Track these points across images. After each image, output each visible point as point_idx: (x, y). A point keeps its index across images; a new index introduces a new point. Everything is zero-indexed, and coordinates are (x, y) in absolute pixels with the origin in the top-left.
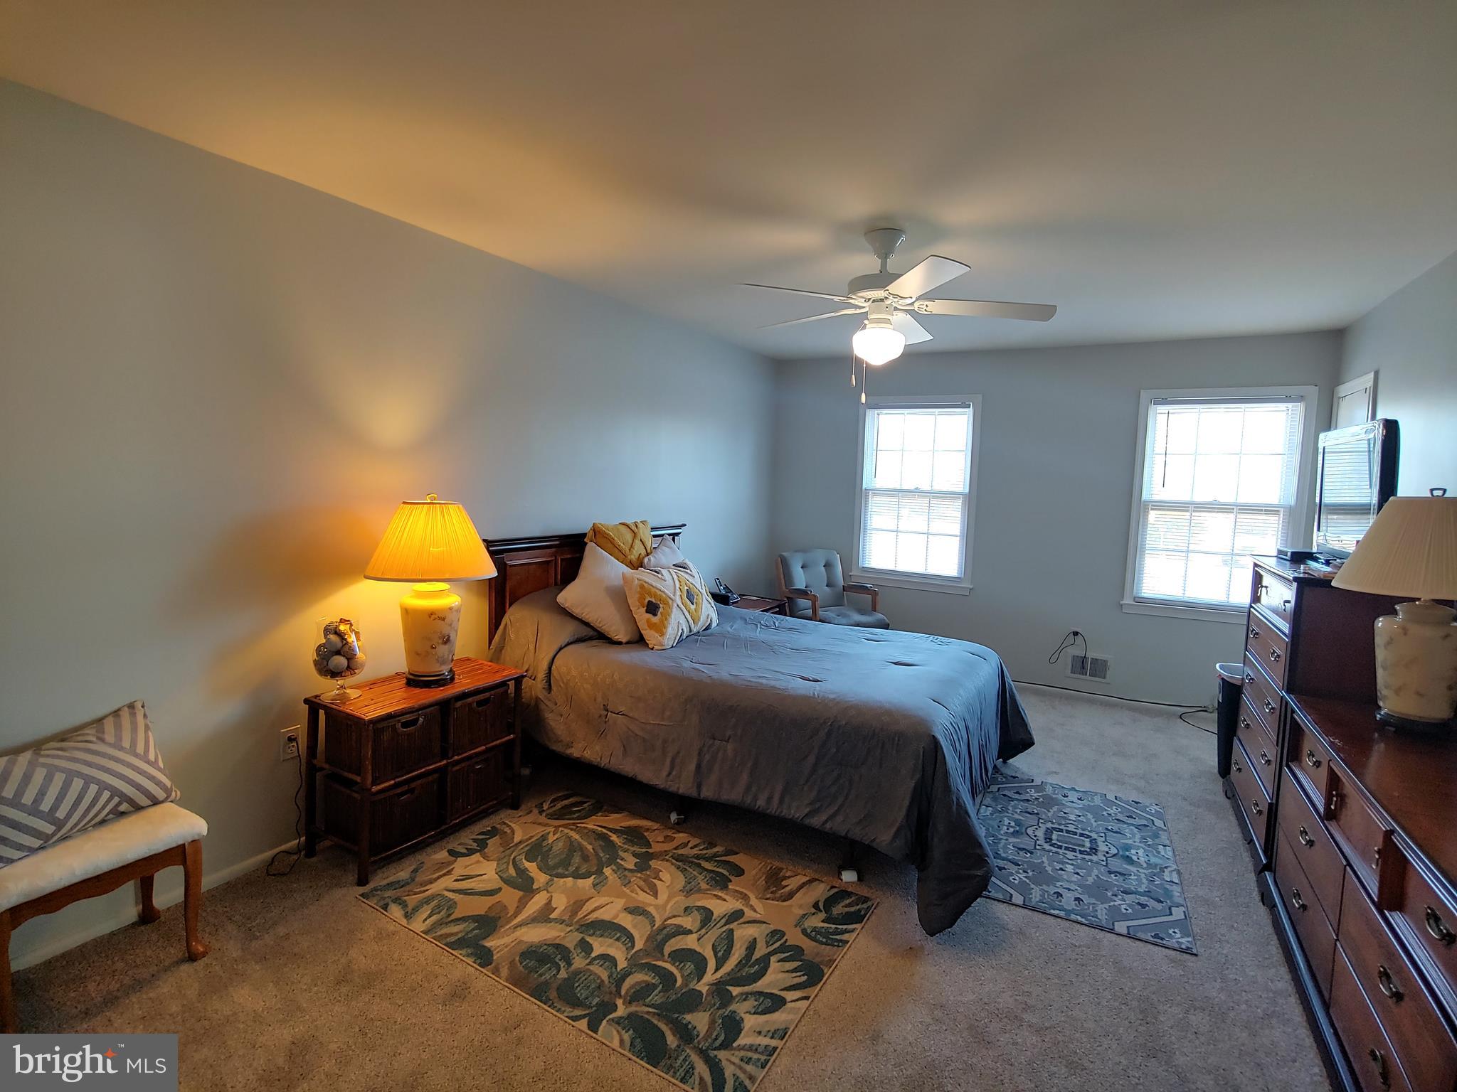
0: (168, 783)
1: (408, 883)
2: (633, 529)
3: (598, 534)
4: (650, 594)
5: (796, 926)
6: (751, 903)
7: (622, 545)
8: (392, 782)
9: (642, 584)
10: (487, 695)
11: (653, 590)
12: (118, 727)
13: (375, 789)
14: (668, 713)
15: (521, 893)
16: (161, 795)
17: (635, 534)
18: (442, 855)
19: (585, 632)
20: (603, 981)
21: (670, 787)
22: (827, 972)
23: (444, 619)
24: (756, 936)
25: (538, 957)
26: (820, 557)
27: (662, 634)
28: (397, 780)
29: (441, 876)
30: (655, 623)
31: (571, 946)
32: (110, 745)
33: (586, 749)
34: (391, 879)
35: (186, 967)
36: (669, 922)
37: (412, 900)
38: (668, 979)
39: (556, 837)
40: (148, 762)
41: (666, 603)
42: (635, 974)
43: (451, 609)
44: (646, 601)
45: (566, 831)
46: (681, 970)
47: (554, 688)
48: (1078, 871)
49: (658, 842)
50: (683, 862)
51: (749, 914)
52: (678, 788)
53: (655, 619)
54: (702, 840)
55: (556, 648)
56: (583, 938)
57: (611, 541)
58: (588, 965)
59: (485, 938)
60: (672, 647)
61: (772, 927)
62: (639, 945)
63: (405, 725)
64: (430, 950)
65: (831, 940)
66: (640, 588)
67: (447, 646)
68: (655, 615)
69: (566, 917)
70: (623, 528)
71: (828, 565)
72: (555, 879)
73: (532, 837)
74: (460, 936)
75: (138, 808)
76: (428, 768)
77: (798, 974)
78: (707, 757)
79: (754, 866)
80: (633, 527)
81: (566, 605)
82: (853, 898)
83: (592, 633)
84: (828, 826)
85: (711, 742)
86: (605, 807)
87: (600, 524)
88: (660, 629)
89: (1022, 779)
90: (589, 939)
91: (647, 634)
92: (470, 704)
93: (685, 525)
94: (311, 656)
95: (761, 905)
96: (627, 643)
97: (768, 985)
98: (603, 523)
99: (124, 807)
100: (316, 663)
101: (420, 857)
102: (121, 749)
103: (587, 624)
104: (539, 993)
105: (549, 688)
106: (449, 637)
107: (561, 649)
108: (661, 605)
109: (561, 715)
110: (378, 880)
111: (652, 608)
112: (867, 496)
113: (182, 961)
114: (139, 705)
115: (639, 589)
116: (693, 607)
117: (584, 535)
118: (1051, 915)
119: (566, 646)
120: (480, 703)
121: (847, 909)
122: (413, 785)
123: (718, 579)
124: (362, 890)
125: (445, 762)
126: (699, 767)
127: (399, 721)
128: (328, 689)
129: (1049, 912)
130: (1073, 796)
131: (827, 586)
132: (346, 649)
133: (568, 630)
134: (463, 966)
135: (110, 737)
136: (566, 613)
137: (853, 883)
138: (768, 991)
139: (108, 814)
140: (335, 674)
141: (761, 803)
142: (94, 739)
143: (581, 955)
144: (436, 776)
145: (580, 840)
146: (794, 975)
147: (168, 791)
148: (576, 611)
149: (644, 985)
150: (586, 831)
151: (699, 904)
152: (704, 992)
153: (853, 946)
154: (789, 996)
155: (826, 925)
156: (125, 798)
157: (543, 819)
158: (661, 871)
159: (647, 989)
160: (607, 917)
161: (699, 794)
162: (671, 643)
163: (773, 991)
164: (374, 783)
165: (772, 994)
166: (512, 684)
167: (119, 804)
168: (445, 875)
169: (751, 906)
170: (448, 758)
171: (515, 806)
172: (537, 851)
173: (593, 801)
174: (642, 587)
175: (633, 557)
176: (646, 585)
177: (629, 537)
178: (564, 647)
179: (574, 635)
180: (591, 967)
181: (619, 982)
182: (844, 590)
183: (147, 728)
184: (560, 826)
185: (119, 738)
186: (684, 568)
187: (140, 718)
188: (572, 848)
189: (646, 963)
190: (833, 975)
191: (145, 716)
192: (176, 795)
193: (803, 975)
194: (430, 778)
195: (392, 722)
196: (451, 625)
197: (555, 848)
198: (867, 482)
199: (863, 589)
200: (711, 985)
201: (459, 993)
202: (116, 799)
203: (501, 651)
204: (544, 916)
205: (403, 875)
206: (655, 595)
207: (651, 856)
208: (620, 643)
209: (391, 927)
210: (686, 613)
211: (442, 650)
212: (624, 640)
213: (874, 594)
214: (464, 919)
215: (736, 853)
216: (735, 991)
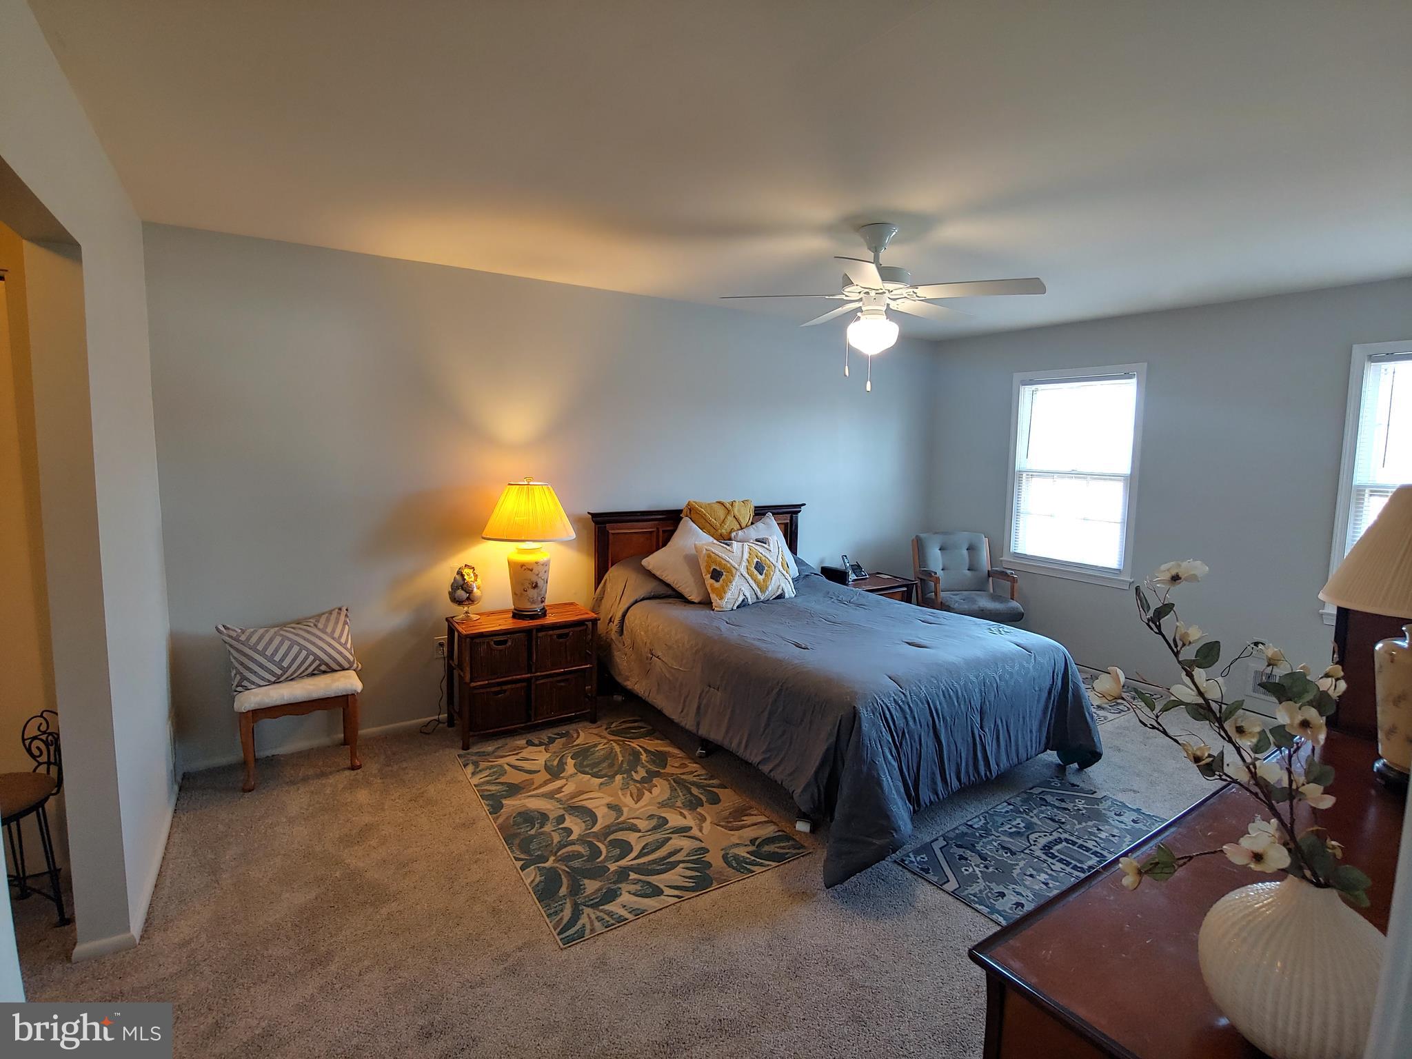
0: (351, 658)
1: (488, 755)
2: (728, 509)
3: (693, 512)
4: (715, 562)
5: (722, 850)
6: (703, 825)
7: (713, 520)
8: (487, 682)
9: (709, 554)
10: (566, 631)
11: (718, 559)
12: (328, 620)
13: (473, 684)
14: (684, 661)
15: (550, 777)
16: (346, 665)
17: (729, 511)
18: (523, 742)
19: (662, 590)
20: (552, 843)
21: (681, 721)
22: (715, 885)
23: (532, 570)
24: (685, 847)
25: (528, 817)
26: (963, 539)
27: (721, 598)
28: (490, 681)
29: (510, 755)
30: (717, 588)
31: (551, 817)
32: (319, 629)
33: (637, 684)
34: (482, 750)
35: (347, 773)
36: (631, 821)
37: (483, 765)
38: (596, 852)
39: (604, 747)
40: (340, 644)
41: (729, 571)
42: (577, 846)
43: (537, 563)
44: (712, 569)
45: (614, 744)
46: (608, 852)
47: (625, 632)
48: (1050, 881)
49: (673, 766)
50: (679, 783)
51: (695, 832)
52: (686, 724)
53: (717, 585)
54: (707, 772)
55: (632, 600)
56: (563, 815)
57: (703, 516)
58: (553, 831)
59: (505, 798)
60: (732, 610)
61: (703, 845)
62: (595, 829)
63: (498, 643)
64: (472, 796)
65: (741, 866)
66: (708, 557)
67: (536, 590)
68: (717, 581)
69: (564, 799)
70: (717, 507)
71: (971, 548)
72: (579, 774)
73: (587, 743)
74: (493, 792)
75: (334, 671)
76: (514, 677)
77: (690, 880)
78: (705, 702)
79: (730, 799)
80: (728, 506)
81: (650, 568)
82: (790, 843)
83: (670, 592)
84: (772, 774)
85: (707, 689)
86: (656, 734)
87: (695, 502)
88: (721, 594)
89: (1082, 789)
90: (567, 817)
91: (713, 597)
92: (551, 635)
93: (805, 505)
94: (447, 588)
95: (709, 828)
96: (700, 603)
97: (660, 881)
98: (697, 501)
99: (323, 668)
100: (449, 593)
101: (508, 740)
102: (325, 633)
103: (668, 585)
104: (508, 840)
105: (621, 632)
106: (537, 583)
107: (636, 602)
108: (724, 573)
109: (626, 655)
110: (474, 750)
111: (716, 575)
112: (1020, 477)
113: (349, 769)
114: (344, 609)
115: (706, 558)
116: (760, 577)
117: (680, 511)
118: (973, 908)
119: (641, 600)
120: (560, 636)
121: (776, 850)
122: (505, 687)
123: (846, 556)
124: (462, 752)
125: (529, 675)
126: (699, 708)
127: (492, 640)
128: (459, 612)
129: (973, 905)
130: (1128, 817)
131: (969, 570)
132: (465, 586)
133: (648, 587)
134: (481, 810)
135: (320, 625)
136: (650, 575)
137: (805, 833)
138: (656, 884)
139: (314, 670)
140: (459, 602)
141: (734, 745)
142: (312, 625)
143: (553, 824)
144: (524, 684)
145: (619, 753)
146: (687, 880)
147: (351, 664)
148: (658, 574)
149: (576, 853)
150: (628, 747)
151: (663, 815)
152: (611, 870)
153: (756, 876)
154: (667, 891)
155: (748, 856)
156: (323, 662)
157: (605, 733)
158: (656, 786)
159: (578, 855)
160: (590, 806)
161: (698, 731)
162: (730, 607)
163: (659, 885)
164: (472, 680)
165: (657, 886)
166: (590, 624)
167: (320, 665)
168: (514, 754)
169: (702, 827)
170: (531, 673)
171: (593, 721)
172: (582, 754)
173: (651, 728)
174: (709, 556)
175: (723, 531)
176: (713, 555)
177: (721, 513)
178: (639, 601)
179: (651, 593)
180: (553, 833)
181: (562, 846)
182: (989, 576)
183: (345, 623)
184: (612, 741)
185: (326, 626)
186: (763, 542)
187: (342, 617)
188: (611, 755)
189: (590, 841)
190: (718, 890)
191: (346, 615)
192: (357, 667)
193: (693, 883)
194: (519, 685)
195: (487, 640)
196: (538, 575)
197: (597, 754)
198: (1021, 462)
199: (1003, 575)
200: (621, 867)
201: (469, 824)
202: (317, 662)
203: (601, 600)
204: (550, 796)
205: (490, 749)
206: (720, 564)
207: (658, 774)
208: (693, 603)
209: (461, 778)
210: (751, 582)
211: (532, 593)
212: (696, 601)
213: (1014, 580)
214: (502, 784)
215: (726, 788)
216: (633, 876)
